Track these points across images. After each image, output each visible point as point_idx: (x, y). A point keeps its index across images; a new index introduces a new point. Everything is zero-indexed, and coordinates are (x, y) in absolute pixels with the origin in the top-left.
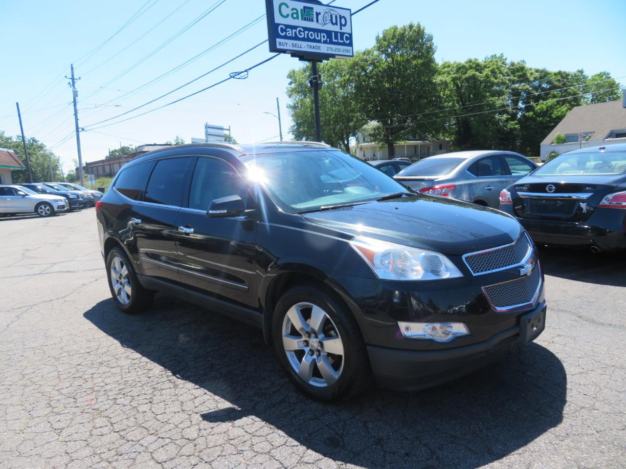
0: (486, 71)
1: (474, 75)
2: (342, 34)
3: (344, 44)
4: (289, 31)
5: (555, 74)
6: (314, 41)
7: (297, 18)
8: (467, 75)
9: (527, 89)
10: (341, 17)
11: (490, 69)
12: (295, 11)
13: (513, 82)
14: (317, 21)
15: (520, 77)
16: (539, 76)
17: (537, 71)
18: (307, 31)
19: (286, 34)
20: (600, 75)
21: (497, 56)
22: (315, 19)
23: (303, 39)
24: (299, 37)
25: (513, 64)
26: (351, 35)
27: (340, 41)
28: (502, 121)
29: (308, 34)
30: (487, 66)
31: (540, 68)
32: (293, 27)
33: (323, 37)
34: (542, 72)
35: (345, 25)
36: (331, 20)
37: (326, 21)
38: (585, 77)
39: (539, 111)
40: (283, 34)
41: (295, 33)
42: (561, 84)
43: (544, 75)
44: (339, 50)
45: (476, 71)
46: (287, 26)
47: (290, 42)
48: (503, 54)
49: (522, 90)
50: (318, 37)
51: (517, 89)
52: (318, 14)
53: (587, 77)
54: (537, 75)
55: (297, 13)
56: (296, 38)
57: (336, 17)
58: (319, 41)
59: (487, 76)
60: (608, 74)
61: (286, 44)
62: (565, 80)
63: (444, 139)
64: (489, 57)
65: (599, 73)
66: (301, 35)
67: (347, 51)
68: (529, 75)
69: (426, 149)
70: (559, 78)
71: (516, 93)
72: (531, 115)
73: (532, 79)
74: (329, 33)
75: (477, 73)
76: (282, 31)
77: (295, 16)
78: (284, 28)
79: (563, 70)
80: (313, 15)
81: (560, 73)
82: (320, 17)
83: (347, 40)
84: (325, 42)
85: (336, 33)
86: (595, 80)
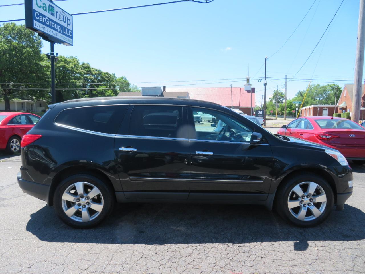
0: (71, 65)
1: (64, 65)
2: (68, 30)
3: (68, 36)
4: (41, 17)
5: (105, 74)
6: (54, 29)
7: (46, 10)
8: (60, 65)
9: (92, 79)
10: (68, 19)
11: (73, 64)
12: (45, 5)
13: (85, 73)
14: (56, 17)
15: (87, 71)
16: (97, 73)
17: (96, 70)
18: (51, 21)
19: (39, 19)
20: (122, 78)
21: (74, 57)
22: (55, 15)
23: (48, 26)
24: (46, 24)
25: (84, 64)
26: (72, 31)
27: (67, 34)
28: (80, 94)
29: (51, 23)
30: (71, 62)
31: (98, 69)
32: (44, 16)
33: (58, 28)
34: (98, 71)
35: (70, 25)
36: (63, 19)
37: (61, 18)
38: (115, 78)
39: (99, 91)
40: (38, 18)
41: (45, 20)
42: (108, 79)
43: (100, 73)
44: (66, 39)
45: (66, 63)
46: (41, 14)
47: (42, 25)
48: (76, 57)
49: (90, 79)
50: (56, 27)
51: (87, 78)
52: (57, 12)
53: (117, 78)
54: (96, 72)
55: (46, 7)
56: (44, 24)
57: (66, 18)
58: (57, 30)
59: (72, 67)
60: (125, 78)
61: (39, 26)
62: (110, 78)
63: (43, 101)
64: (69, 57)
65: (122, 77)
66: (48, 23)
67: (70, 41)
68: (92, 71)
69: (30, 106)
70: (107, 76)
71: (86, 79)
72: (95, 93)
73: (94, 74)
74: (62, 27)
75: (66, 64)
76: (38, 16)
77: (45, 8)
78: (38, 14)
79: (108, 72)
80: (54, 12)
81: (107, 73)
82: (58, 14)
83: (70, 35)
84: (60, 32)
85: (65, 28)
86: (120, 80)
